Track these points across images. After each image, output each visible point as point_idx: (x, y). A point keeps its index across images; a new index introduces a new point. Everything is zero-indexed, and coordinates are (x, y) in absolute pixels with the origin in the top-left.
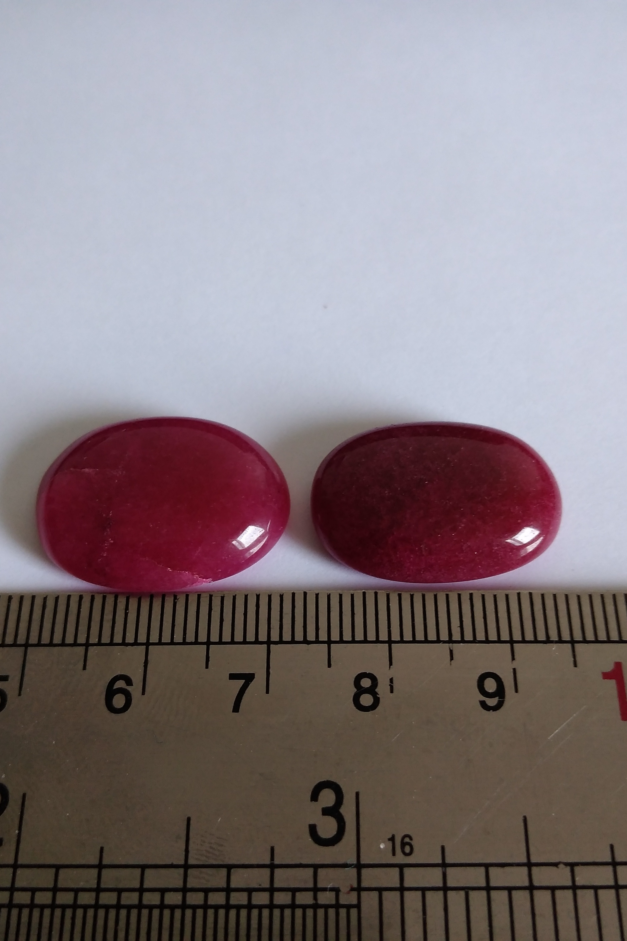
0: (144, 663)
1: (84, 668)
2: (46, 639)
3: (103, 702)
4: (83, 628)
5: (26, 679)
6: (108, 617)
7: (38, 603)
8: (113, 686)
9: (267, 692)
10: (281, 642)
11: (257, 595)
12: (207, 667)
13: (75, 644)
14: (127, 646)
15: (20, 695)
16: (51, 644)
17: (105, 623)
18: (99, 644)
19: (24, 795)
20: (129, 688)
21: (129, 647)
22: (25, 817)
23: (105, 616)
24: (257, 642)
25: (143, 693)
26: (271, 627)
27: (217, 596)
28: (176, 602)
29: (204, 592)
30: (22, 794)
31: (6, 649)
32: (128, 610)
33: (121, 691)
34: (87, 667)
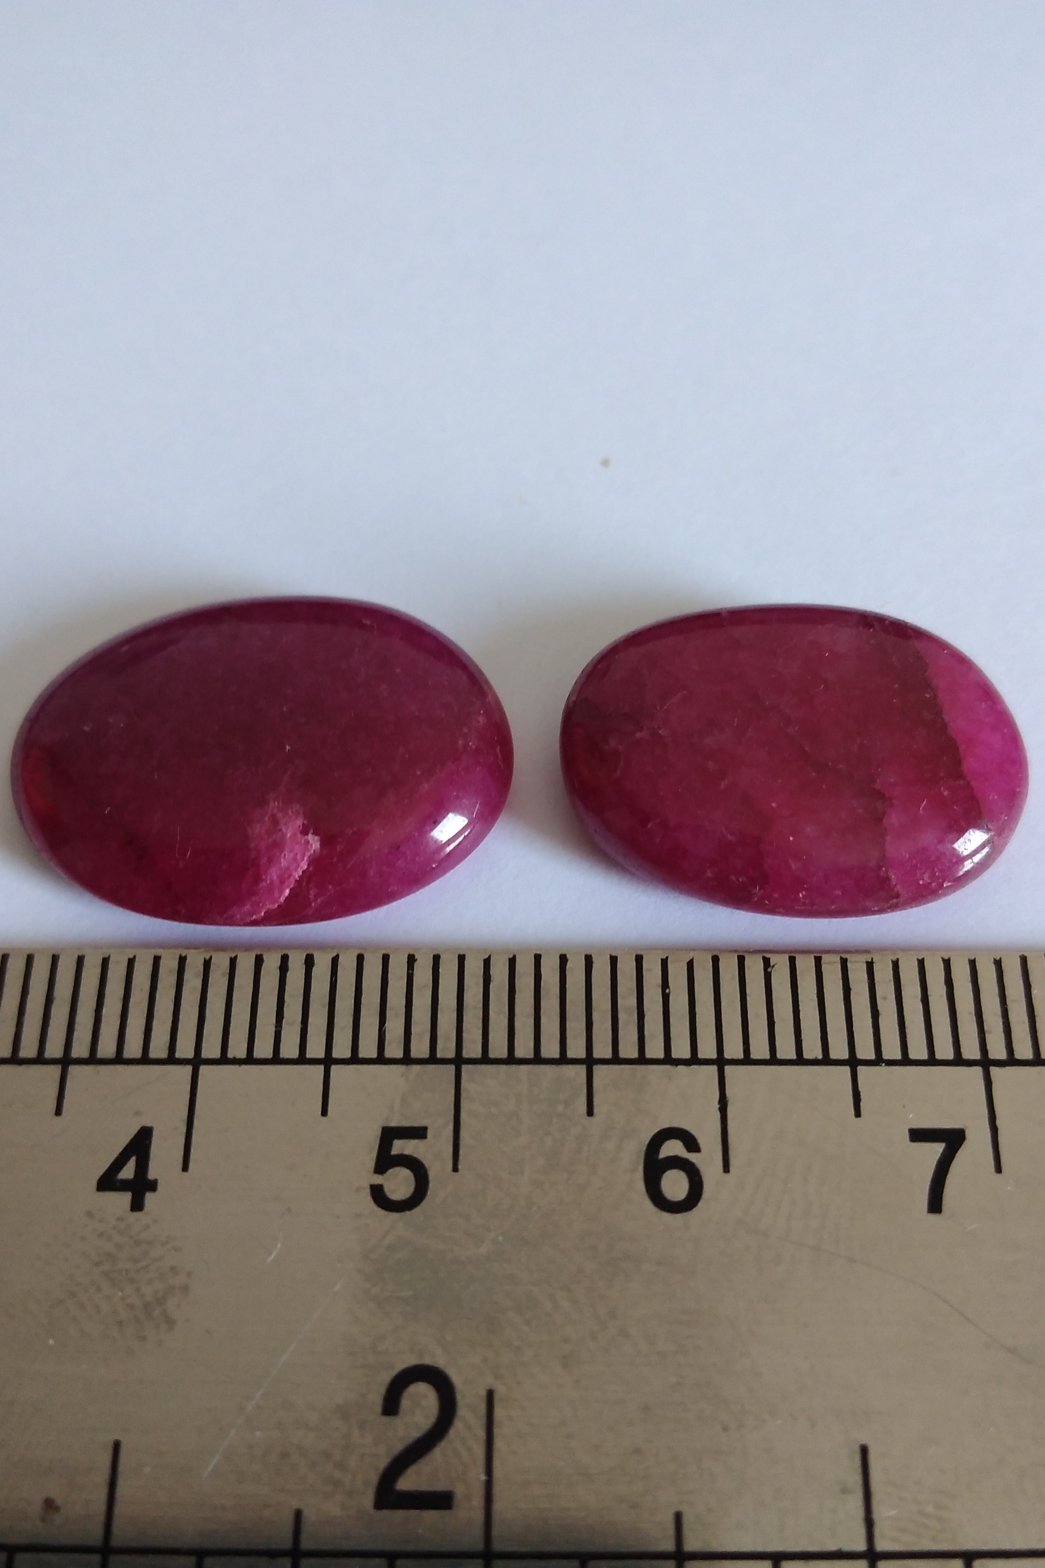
0: (719, 1103)
1: (590, 1112)
2: (498, 1049)
3: (641, 1186)
4: (577, 1026)
5: (464, 1134)
6: (627, 1001)
7: (473, 969)
8: (658, 1153)
9: (999, 1169)
10: (1012, 1061)
11: (943, 960)
12: (858, 1114)
13: (563, 1059)
14: (677, 1065)
15: (455, 1169)
16: (511, 1059)
17: (622, 1016)
18: (616, 1059)
19: (490, 1396)
20: (692, 1157)
21: (681, 1068)
22: (499, 1444)
23: (620, 1001)
24: (959, 1061)
25: (726, 1168)
26: (986, 1028)
27: (858, 962)
28: (771, 972)
29: (828, 952)
30: (483, 1393)
31: (416, 1068)
32: (668, 987)
33: (676, 1162)
34: (595, 1111)
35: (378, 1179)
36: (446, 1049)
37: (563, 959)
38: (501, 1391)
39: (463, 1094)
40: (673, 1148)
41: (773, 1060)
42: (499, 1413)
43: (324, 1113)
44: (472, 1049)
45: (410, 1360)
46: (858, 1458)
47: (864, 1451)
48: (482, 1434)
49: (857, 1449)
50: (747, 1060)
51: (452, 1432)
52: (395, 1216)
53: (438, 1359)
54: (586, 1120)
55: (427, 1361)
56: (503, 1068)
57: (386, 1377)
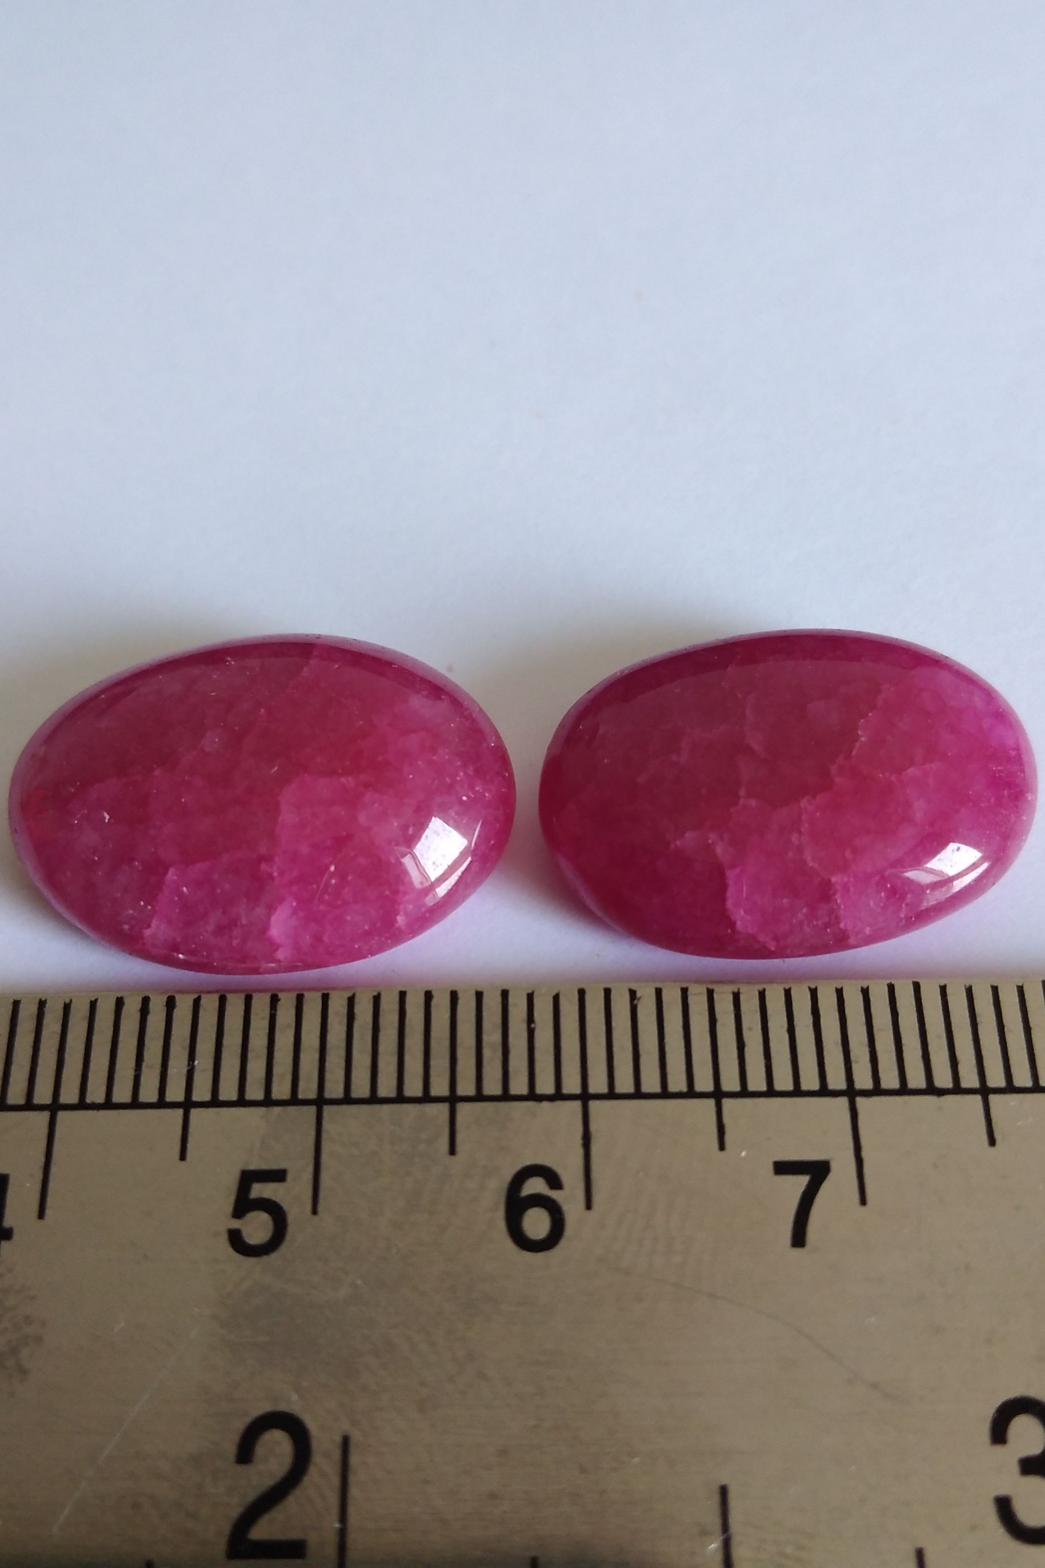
35: (236, 1224)
36: (308, 1090)
37: (428, 996)
38: (356, 1436)
39: (324, 1136)
40: (535, 1186)
41: (638, 1094)
42: (354, 1459)
43: (183, 1157)
44: (335, 1089)
45: (264, 1407)
46: (716, 1498)
47: (724, 1492)
48: (336, 1481)
49: (716, 1488)
50: (612, 1095)
51: (306, 1481)
52: (252, 1261)
53: (293, 1404)
54: (448, 1160)
55: (282, 1407)
56: (365, 1108)
57: (240, 1425)
